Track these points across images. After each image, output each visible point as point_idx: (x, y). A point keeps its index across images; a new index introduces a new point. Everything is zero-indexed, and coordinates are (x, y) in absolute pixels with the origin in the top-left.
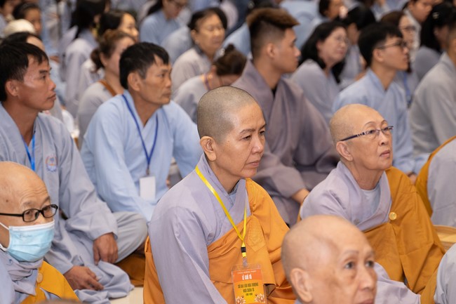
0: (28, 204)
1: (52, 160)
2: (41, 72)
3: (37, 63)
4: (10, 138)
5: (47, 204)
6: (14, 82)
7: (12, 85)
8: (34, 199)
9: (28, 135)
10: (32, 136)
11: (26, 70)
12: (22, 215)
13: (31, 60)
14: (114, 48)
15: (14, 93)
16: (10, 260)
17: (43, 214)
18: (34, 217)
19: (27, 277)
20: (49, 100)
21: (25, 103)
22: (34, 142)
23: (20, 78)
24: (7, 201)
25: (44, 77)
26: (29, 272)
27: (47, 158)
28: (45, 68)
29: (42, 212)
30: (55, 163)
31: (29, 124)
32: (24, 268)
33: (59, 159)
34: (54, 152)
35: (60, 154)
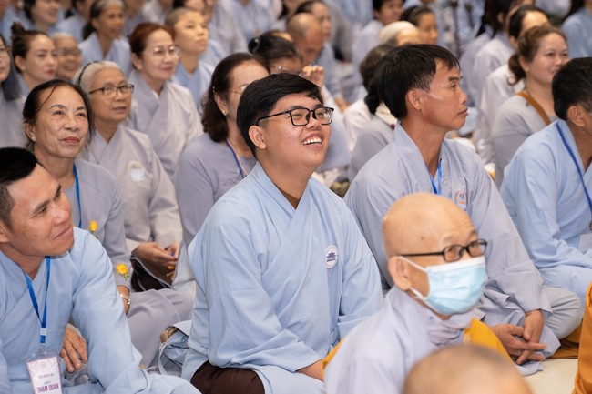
0: (449, 239)
1: (462, 196)
2: (451, 79)
3: (446, 68)
4: (411, 167)
5: (474, 239)
6: (419, 92)
7: (414, 96)
8: (456, 233)
9: (433, 164)
10: (438, 166)
11: (433, 77)
12: (442, 253)
13: (439, 65)
14: (537, 48)
15: (417, 106)
16: (431, 318)
17: (468, 251)
18: (458, 256)
19: (453, 339)
20: (460, 116)
21: (430, 119)
22: (440, 173)
23: (425, 87)
24: (422, 238)
25: (454, 86)
26: (455, 333)
27: (457, 194)
28: (456, 75)
29: (467, 248)
30: (465, 200)
31: (434, 148)
32: (449, 328)
33: (469, 195)
34: (465, 186)
35: (471, 189)
